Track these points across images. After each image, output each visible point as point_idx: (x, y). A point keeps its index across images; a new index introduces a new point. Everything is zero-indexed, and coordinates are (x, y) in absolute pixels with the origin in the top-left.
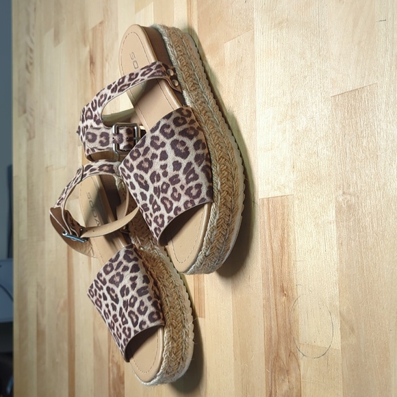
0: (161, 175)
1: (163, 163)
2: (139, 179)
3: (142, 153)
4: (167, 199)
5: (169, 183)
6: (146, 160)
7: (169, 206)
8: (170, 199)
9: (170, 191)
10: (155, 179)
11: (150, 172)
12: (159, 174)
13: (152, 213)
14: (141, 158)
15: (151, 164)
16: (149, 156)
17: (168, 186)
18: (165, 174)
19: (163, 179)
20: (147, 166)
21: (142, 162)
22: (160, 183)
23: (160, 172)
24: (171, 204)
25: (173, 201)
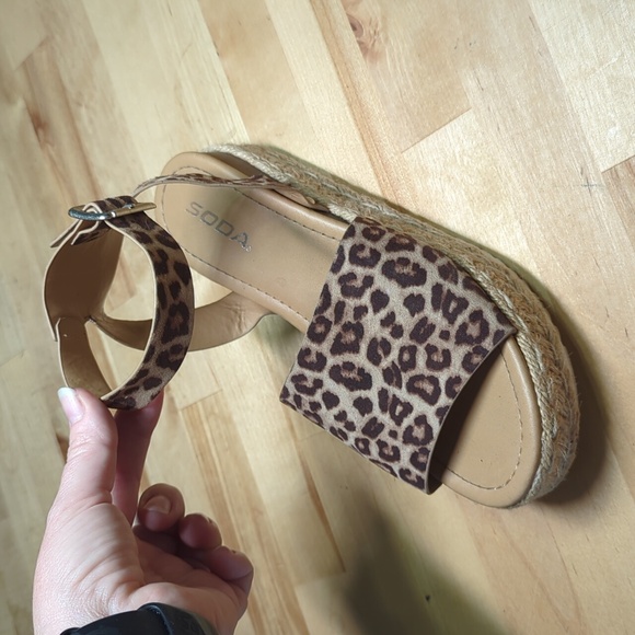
0: (389, 338)
1: (383, 313)
2: (345, 374)
3: (332, 319)
4: (421, 377)
5: (412, 343)
6: (347, 327)
7: (429, 388)
8: (427, 373)
9: (421, 359)
10: (380, 352)
11: (364, 347)
12: (384, 340)
13: (396, 428)
14: (335, 330)
15: (359, 330)
16: (349, 317)
17: (413, 350)
18: (397, 332)
19: (396, 344)
20: (353, 337)
21: (339, 336)
22: (394, 355)
23: (386, 333)
24: (434, 381)
25: (436, 374)
